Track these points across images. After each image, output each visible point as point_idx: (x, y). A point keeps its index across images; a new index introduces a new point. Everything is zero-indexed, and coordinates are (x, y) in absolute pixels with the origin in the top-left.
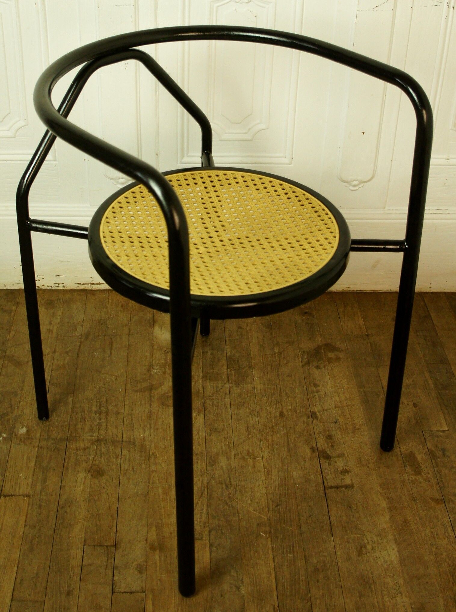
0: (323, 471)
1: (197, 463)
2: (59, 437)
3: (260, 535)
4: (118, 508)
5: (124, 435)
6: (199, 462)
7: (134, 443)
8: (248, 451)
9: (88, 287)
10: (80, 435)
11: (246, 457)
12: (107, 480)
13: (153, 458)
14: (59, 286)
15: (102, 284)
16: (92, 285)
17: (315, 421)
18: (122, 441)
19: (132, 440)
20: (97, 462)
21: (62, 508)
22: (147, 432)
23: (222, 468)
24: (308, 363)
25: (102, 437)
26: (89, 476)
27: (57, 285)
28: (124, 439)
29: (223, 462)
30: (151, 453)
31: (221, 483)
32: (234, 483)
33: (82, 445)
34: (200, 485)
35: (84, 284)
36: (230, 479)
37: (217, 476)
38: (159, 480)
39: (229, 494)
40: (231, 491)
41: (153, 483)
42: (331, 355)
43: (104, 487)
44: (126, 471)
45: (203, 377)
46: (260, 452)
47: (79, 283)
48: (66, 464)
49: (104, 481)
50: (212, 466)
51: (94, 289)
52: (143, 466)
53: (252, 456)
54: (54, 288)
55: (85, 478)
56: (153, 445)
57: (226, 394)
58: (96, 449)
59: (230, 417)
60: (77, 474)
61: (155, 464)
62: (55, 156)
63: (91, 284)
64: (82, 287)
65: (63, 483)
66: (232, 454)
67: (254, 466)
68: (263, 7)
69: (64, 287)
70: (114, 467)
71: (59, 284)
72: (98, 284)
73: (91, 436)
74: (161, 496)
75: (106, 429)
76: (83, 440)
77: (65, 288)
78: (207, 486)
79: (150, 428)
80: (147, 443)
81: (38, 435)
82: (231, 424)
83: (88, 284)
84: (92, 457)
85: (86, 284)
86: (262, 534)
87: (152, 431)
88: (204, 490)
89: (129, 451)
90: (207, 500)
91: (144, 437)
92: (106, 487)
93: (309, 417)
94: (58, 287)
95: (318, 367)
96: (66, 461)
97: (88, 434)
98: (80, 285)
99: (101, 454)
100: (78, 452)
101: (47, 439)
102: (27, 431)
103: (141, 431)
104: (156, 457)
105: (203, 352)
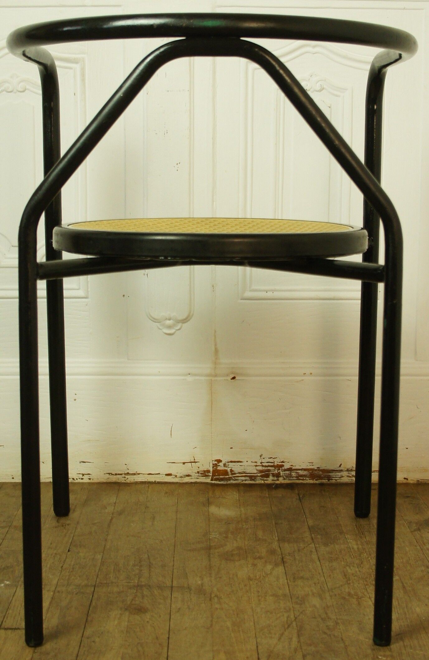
1: (279, 602)
2: (83, 584)
3: (378, 658)
4: (169, 638)
5: (175, 582)
6: (281, 601)
7: (189, 588)
8: (350, 593)
9: (121, 479)
10: (113, 582)
11: (347, 597)
12: (152, 616)
13: (216, 599)
14: (83, 477)
15: (139, 474)
16: (127, 476)
18: (172, 587)
19: (186, 586)
20: (137, 602)
21: (88, 638)
22: (206, 580)
23: (315, 606)
24: (419, 530)
25: (143, 583)
26: (127, 613)
27: (81, 476)
28: (175, 585)
29: (315, 601)
30: (213, 595)
31: (315, 618)
32: (334, 617)
33: (116, 590)
34: (286, 619)
35: (116, 474)
36: (327, 614)
37: (308, 612)
38: (226, 616)
39: (327, 626)
40: (331, 623)
41: (218, 618)
43: (148, 622)
44: (179, 609)
45: (279, 540)
47: (109, 474)
48: (93, 604)
49: (148, 617)
50: (301, 604)
51: (129, 482)
52: (203, 605)
53: (355, 597)
54: (76, 481)
55: (121, 614)
56: (215, 589)
57: (311, 551)
58: (136, 593)
59: (320, 568)
60: (110, 611)
61: (220, 603)
62: (88, 292)
63: (125, 474)
64: (114, 479)
65: (90, 618)
66: (328, 595)
67: (360, 604)
68: (337, 96)
69: (90, 479)
70: (161, 606)
71: (83, 475)
72: (134, 474)
73: (129, 583)
74: (230, 629)
75: (150, 578)
76: (117, 586)
77: (91, 481)
78: (295, 620)
79: (211, 576)
80: (206, 588)
82: (322, 574)
83: (121, 474)
84: (130, 598)
85: (119, 474)
86: (380, 657)
87: (213, 578)
88: (292, 623)
89: (183, 594)
90: (296, 631)
91: (202, 585)
92: (151, 622)
94: (82, 479)
96: (94, 602)
97: (124, 582)
98: (111, 476)
99: (143, 596)
100: (110, 595)
101: (68, 585)
103: (198, 579)
104: (220, 598)
105: (276, 524)
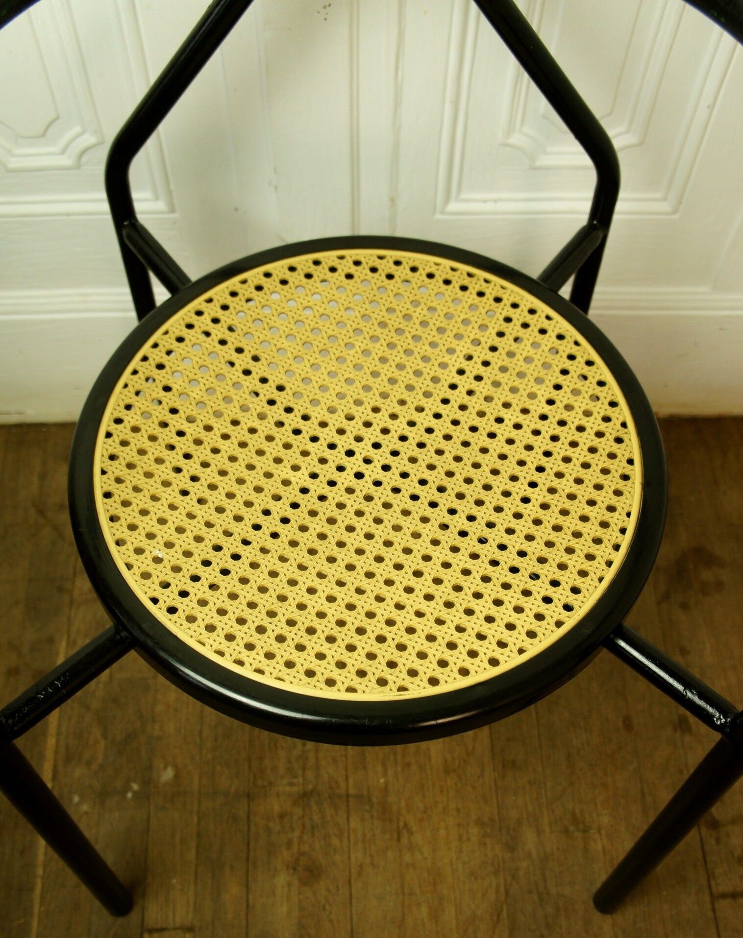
0: (708, 859)
1: (485, 844)
2: (233, 790)
5: (351, 780)
6: (488, 841)
7: (370, 801)
8: (574, 814)
10: (271, 783)
11: (571, 828)
12: (328, 890)
13: (405, 835)
17: (687, 739)
18: (348, 795)
19: (365, 793)
20: (306, 848)
22: (390, 772)
23: (530, 854)
24: (666, 596)
25: (310, 787)
26: (296, 882)
28: (352, 791)
29: (529, 840)
30: (401, 824)
31: (530, 892)
32: (553, 891)
33: (277, 808)
34: (494, 896)
36: (545, 880)
37: (521, 873)
38: (420, 886)
39: (546, 917)
40: (550, 910)
41: (411, 894)
42: (707, 575)
43: (324, 907)
44: (361, 866)
46: (594, 815)
48: (252, 854)
49: (323, 892)
50: (512, 850)
52: (390, 854)
53: (581, 826)
55: (289, 885)
56: (403, 804)
58: (303, 817)
60: (274, 876)
61: (411, 848)
65: (251, 897)
66: (546, 821)
67: (586, 850)
70: (337, 858)
73: (291, 784)
75: (318, 768)
76: (278, 796)
78: (506, 899)
79: (396, 760)
80: (392, 799)
81: (196, 783)
84: (297, 833)
87: (399, 769)
88: (502, 909)
89: (363, 820)
91: (386, 784)
92: (327, 907)
93: (675, 729)
95: (684, 606)
96: (252, 846)
97: (285, 781)
99: (313, 827)
100: (271, 825)
101: (213, 794)
102: (177, 776)
103: (379, 769)
104: (411, 833)
